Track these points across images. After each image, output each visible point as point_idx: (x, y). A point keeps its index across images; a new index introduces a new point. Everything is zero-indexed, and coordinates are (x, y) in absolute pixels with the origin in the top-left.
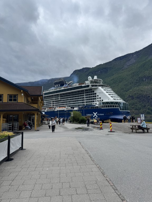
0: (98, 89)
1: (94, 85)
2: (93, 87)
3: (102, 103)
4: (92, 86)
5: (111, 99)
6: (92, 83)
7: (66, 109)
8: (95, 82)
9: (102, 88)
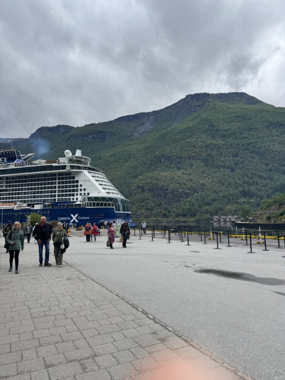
0: (82, 174)
1: (75, 166)
2: (73, 169)
3: (87, 199)
4: (72, 167)
5: (102, 193)
6: (71, 162)
7: (17, 207)
8: (77, 161)
9: (89, 172)
